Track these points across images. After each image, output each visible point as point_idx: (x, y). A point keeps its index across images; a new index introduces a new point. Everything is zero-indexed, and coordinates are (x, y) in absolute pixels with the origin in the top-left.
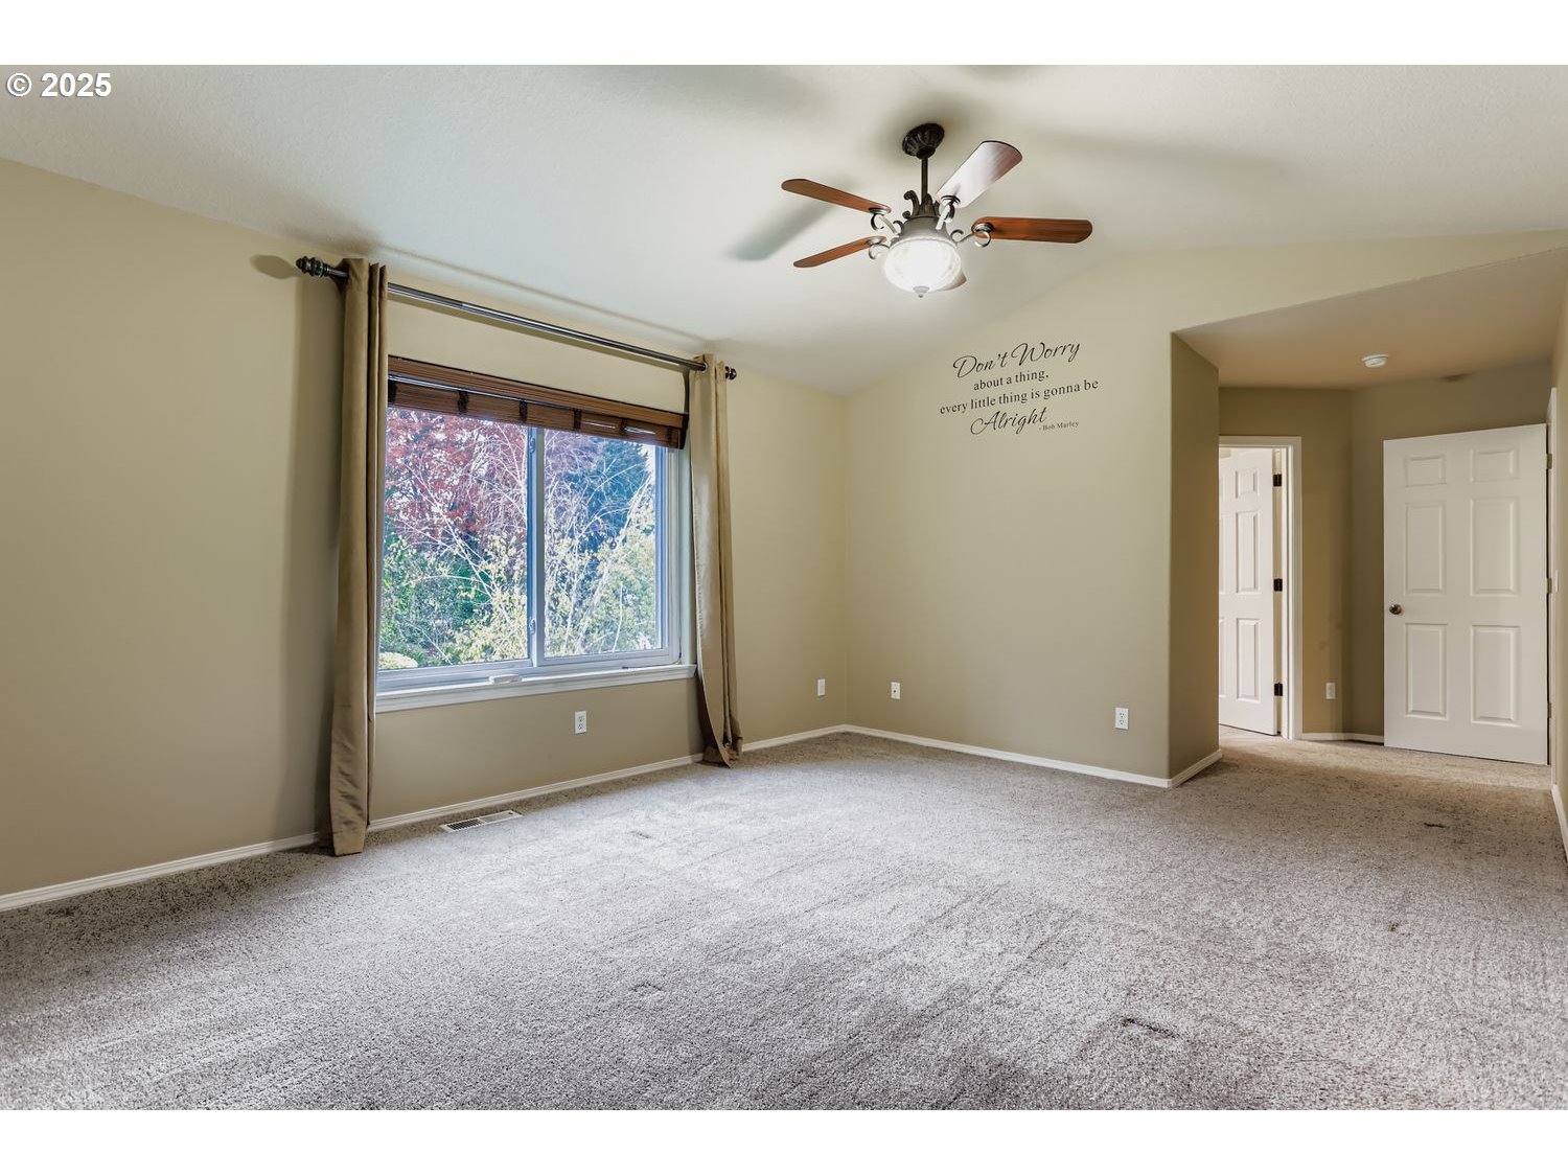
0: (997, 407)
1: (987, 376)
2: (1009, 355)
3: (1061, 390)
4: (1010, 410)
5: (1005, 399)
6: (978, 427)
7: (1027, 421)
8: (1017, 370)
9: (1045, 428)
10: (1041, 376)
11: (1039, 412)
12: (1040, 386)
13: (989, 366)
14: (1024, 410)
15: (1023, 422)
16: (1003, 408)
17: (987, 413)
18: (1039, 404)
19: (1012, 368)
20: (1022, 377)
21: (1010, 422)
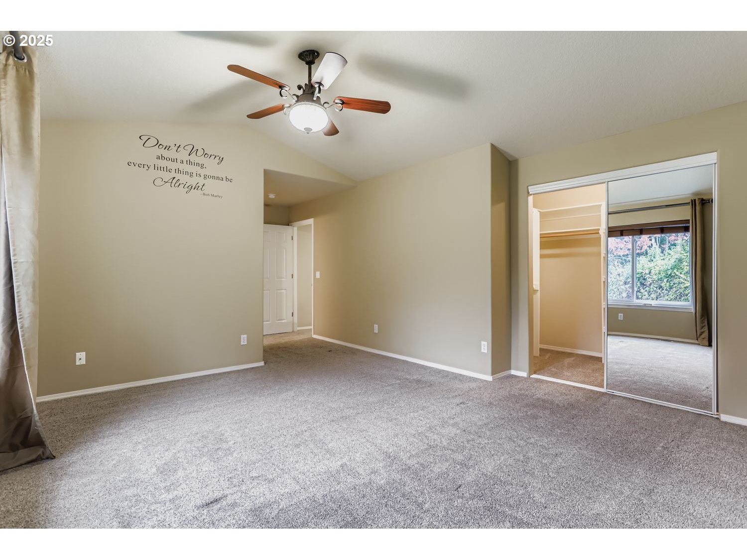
0: (173, 174)
1: (166, 153)
2: (182, 147)
3: (213, 177)
4: (183, 178)
5: (178, 171)
6: (158, 182)
7: (193, 188)
8: (187, 158)
9: (204, 194)
10: (202, 166)
11: (200, 185)
12: (203, 172)
13: (167, 148)
14: (193, 181)
15: (191, 188)
16: (178, 176)
17: (167, 176)
18: (201, 181)
19: (183, 155)
20: (190, 162)
21: (182, 186)
